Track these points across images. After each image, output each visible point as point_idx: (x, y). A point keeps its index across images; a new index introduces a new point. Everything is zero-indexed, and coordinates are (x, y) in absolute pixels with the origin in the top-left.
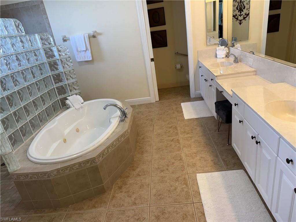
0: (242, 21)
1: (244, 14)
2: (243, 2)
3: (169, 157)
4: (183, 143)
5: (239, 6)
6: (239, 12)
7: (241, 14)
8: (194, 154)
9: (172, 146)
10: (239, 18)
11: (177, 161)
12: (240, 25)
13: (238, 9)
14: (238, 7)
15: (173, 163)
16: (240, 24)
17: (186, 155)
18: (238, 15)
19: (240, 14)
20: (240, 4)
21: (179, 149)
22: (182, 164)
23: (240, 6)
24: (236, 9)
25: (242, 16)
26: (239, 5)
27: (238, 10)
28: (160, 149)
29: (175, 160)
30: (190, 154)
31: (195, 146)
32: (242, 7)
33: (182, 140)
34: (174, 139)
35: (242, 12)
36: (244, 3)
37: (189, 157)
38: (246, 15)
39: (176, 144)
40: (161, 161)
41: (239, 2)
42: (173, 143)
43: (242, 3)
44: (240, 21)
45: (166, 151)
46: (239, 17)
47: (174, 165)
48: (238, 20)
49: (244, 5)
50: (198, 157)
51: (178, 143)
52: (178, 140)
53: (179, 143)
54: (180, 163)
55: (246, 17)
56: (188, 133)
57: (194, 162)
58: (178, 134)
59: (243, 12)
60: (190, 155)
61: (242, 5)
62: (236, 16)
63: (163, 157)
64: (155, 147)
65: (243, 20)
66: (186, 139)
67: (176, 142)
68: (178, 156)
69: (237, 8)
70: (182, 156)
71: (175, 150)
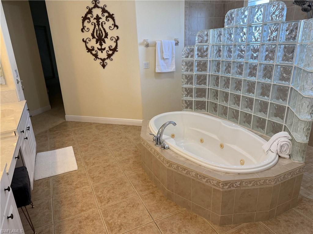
0: (106, 61)
1: (107, 49)
2: (102, 23)
3: (106, 178)
4: (92, 199)
5: (95, 31)
6: (97, 43)
7: (103, 47)
8: (78, 186)
9: (107, 191)
10: (98, 54)
11: (96, 176)
12: (104, 68)
13: (95, 38)
14: (93, 32)
15: (100, 173)
16: (104, 66)
17: (87, 183)
18: (96, 49)
19: (100, 47)
20: (97, 27)
21: (97, 189)
22: (91, 174)
23: (98, 32)
24: (91, 37)
25: (104, 52)
26: (96, 29)
27: (95, 40)
28: (121, 184)
29: (99, 176)
30: (83, 186)
31: (76, 196)
32: (102, 32)
33: (95, 203)
34: (107, 203)
35: (103, 43)
36: (104, 26)
37: (84, 182)
38: (111, 50)
39: (102, 195)
40: (113, 172)
41: (95, 24)
42: (107, 196)
43: (100, 27)
44: (103, 60)
45: (111, 183)
46: (99, 52)
47: (99, 172)
48: (98, 58)
49: (104, 29)
50: (75, 184)
51: (100, 196)
52: (101, 202)
53: (98, 197)
54: (93, 175)
55: (112, 55)
56: (87, 218)
57: (79, 178)
58: (103, 214)
59: (105, 43)
60: (84, 184)
61: (101, 31)
62: (93, 50)
63: (113, 176)
64: (128, 185)
65: (107, 58)
66: (90, 206)
67: (103, 198)
68: (97, 180)
69: (93, 35)
70: (92, 182)
71: (101, 187)
